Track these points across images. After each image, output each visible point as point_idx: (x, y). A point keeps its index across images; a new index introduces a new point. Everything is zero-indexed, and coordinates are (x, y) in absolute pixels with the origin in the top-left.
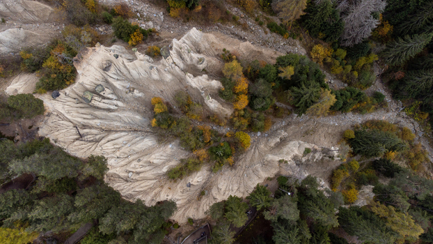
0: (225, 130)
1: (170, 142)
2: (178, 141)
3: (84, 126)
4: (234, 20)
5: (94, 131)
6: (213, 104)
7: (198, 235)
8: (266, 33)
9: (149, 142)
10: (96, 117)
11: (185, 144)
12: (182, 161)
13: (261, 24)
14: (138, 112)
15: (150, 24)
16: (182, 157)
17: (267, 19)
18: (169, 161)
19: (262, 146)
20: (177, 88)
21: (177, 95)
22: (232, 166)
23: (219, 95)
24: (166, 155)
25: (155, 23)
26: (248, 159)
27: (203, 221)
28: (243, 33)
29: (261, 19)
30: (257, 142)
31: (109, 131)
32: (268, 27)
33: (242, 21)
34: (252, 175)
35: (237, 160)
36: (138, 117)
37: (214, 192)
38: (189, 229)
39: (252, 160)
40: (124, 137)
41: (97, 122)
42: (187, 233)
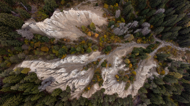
0: (129, 73)
1: (121, 82)
2: (123, 81)
3: (107, 88)
4: (117, 46)
5: (109, 88)
6: (126, 70)
7: (137, 98)
8: (125, 44)
9: (118, 85)
10: (108, 86)
11: (125, 81)
12: (125, 85)
13: (123, 43)
14: (113, 80)
15: (104, 59)
16: (125, 84)
17: (124, 41)
18: (123, 86)
19: (138, 72)
20: (118, 70)
21: (119, 72)
22: (135, 80)
23: (126, 67)
24: (122, 85)
25: (104, 58)
26: (137, 77)
27: (137, 95)
28: (120, 47)
29: (123, 42)
30: (137, 71)
31: (111, 86)
32: (125, 42)
33: (119, 45)
34: (141, 80)
35: (135, 78)
36: (114, 81)
37: (135, 88)
38: (135, 98)
39: (138, 77)
40: (114, 86)
41: (109, 86)
42: (135, 99)
